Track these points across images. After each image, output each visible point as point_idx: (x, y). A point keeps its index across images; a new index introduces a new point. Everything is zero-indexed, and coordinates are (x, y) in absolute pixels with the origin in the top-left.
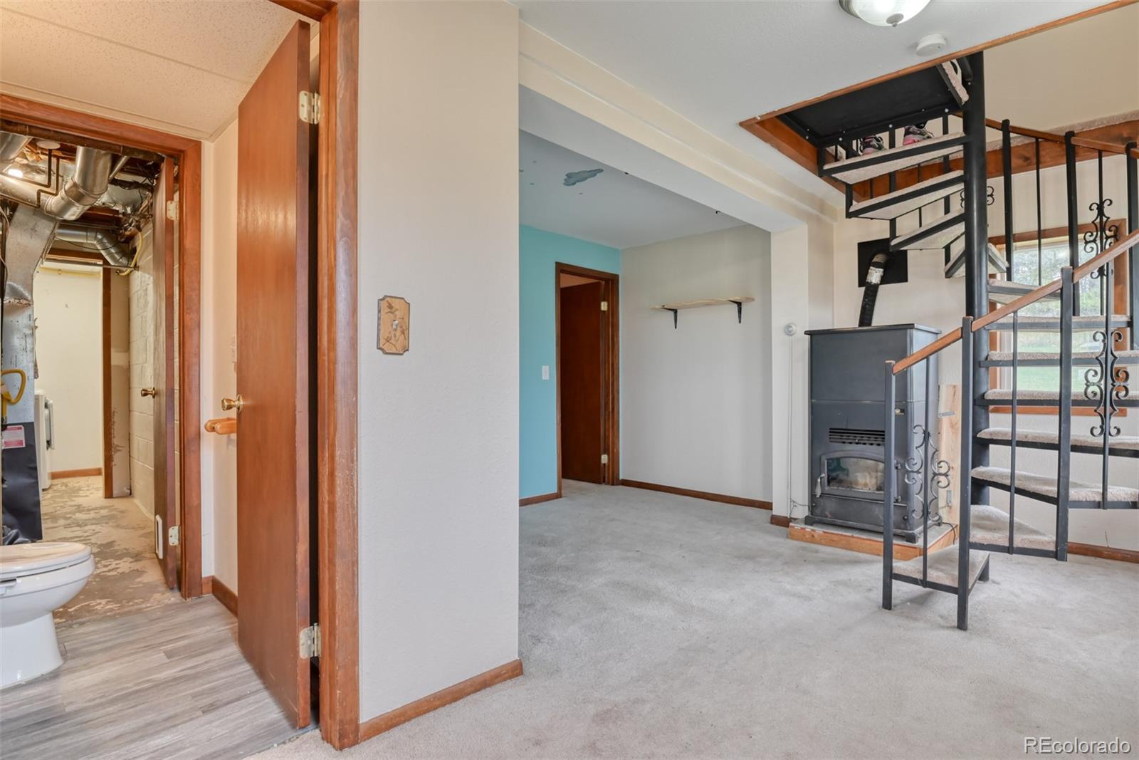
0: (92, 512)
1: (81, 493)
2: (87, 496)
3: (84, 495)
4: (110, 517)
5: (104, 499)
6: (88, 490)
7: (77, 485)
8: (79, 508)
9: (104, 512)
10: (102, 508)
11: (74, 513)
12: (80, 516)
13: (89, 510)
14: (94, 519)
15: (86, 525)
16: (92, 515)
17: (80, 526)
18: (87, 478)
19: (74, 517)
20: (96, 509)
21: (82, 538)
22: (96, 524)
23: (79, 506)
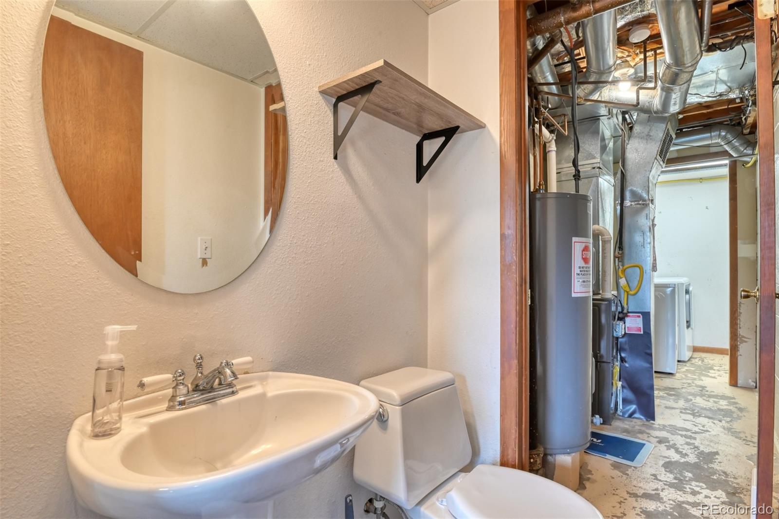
0: (712, 400)
1: (712, 373)
2: (714, 377)
3: (713, 375)
4: (727, 413)
5: (728, 386)
6: (718, 370)
7: (711, 362)
8: (703, 392)
9: (723, 404)
10: (723, 397)
11: (695, 395)
12: (699, 401)
13: (710, 396)
14: (710, 410)
15: (700, 416)
16: (710, 404)
17: (693, 415)
18: (722, 356)
19: (694, 401)
20: (716, 396)
21: (689, 433)
22: (709, 418)
23: (703, 388)
